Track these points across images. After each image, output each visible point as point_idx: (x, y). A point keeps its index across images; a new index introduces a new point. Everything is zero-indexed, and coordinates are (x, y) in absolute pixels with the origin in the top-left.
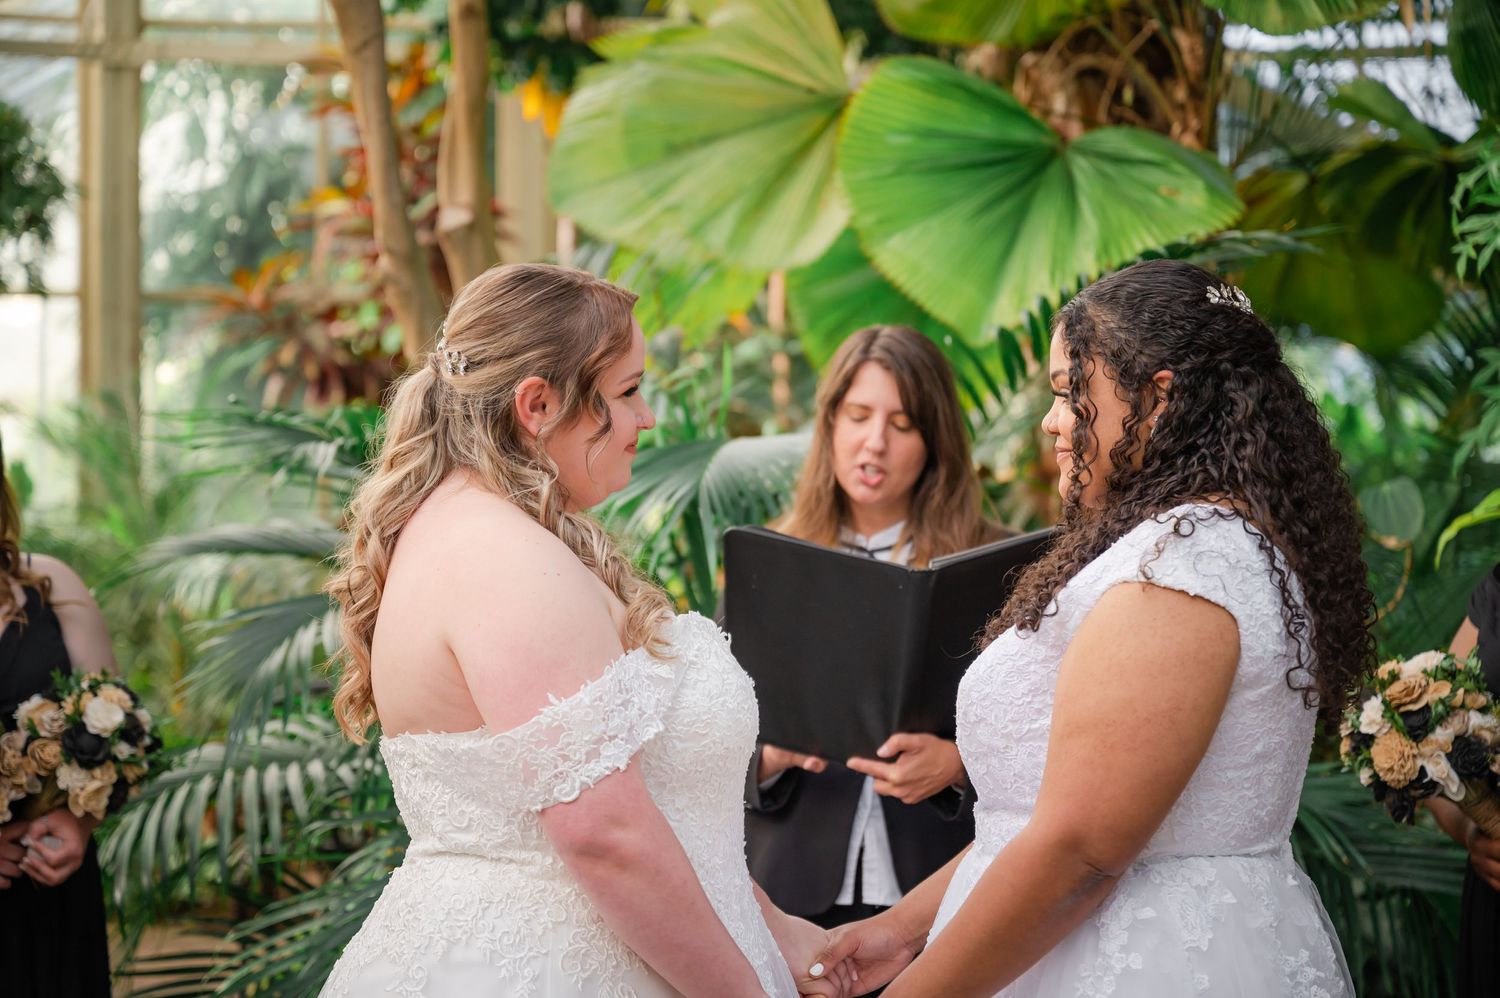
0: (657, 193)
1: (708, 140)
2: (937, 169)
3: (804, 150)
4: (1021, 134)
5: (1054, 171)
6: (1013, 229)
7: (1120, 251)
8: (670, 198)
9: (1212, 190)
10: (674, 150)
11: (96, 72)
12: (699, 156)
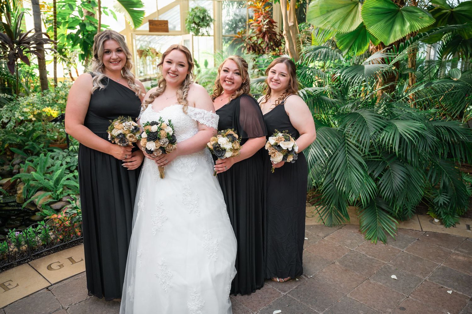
0: (326, 19)
1: (334, 10)
2: (378, 14)
3: (351, 11)
4: (392, 7)
5: (399, 14)
6: (392, 25)
7: (414, 29)
8: (328, 20)
9: (430, 17)
10: (328, 12)
11: (216, 2)
12: (333, 13)
